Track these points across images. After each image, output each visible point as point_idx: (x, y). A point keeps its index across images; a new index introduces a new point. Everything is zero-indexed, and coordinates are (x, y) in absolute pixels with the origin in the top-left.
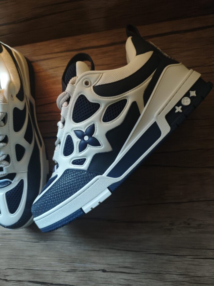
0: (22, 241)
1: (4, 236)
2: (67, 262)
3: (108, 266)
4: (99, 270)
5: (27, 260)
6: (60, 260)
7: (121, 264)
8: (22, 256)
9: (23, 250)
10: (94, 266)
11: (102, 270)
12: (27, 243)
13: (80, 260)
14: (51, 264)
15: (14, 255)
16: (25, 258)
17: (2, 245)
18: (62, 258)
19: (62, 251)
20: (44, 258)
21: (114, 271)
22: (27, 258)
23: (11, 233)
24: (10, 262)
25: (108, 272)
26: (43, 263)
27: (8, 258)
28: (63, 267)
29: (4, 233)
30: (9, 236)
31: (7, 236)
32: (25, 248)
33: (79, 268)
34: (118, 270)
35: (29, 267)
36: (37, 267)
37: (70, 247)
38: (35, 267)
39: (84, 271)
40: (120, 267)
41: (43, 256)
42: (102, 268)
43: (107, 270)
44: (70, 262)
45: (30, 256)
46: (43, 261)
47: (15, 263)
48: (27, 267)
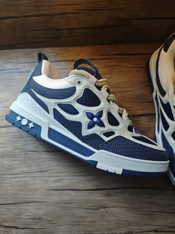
0: (83, 208)
1: (66, 205)
2: (125, 226)
3: (159, 227)
4: (152, 231)
5: (88, 226)
6: (118, 224)
7: (170, 224)
8: (83, 222)
9: (84, 216)
10: (148, 228)
11: (154, 230)
12: (88, 210)
13: (135, 223)
14: (110, 228)
15: (76, 221)
16: (86, 223)
17: (64, 212)
18: (120, 222)
19: (120, 216)
20: (103, 223)
21: (164, 231)
22: (88, 224)
23: (73, 202)
24: (71, 228)
25: (160, 232)
26: (103, 227)
27: (69, 225)
28: (121, 230)
29: (66, 202)
30: (71, 204)
31: (69, 205)
32: (86, 215)
33: (134, 230)
34: (167, 230)
35: (90, 232)
36: (97, 232)
37: (127, 213)
38: (95, 232)
39: (139, 232)
40: (169, 227)
41: (103, 222)
42: (155, 229)
43: (159, 231)
44: (126, 225)
45: (90, 222)
46: (103, 225)
47: (76, 229)
48: (88, 232)
